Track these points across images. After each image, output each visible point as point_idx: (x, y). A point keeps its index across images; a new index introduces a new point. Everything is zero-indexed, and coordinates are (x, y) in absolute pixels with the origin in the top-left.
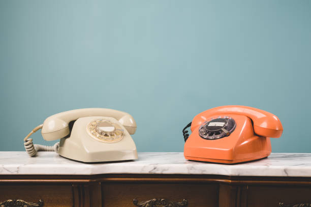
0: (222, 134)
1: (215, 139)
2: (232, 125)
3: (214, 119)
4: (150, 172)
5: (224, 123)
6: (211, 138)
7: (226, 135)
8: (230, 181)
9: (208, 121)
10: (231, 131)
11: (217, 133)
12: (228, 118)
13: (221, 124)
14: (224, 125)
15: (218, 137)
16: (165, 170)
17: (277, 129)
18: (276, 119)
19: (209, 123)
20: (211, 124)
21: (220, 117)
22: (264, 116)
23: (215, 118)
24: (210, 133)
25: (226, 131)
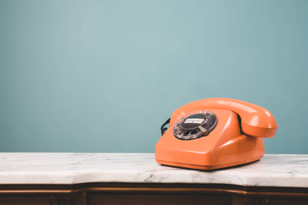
0: (199, 133)
1: (190, 139)
2: (212, 122)
3: (192, 114)
4: (145, 180)
5: (203, 120)
6: (186, 137)
7: (204, 135)
8: (245, 192)
9: (186, 117)
10: (211, 129)
11: (194, 132)
12: (209, 113)
13: (199, 121)
14: (203, 123)
15: (195, 136)
16: (163, 178)
17: (270, 127)
18: (269, 115)
19: (185, 120)
20: (189, 121)
21: (200, 112)
22: (255, 111)
23: (194, 114)
24: (185, 131)
25: (203, 130)
